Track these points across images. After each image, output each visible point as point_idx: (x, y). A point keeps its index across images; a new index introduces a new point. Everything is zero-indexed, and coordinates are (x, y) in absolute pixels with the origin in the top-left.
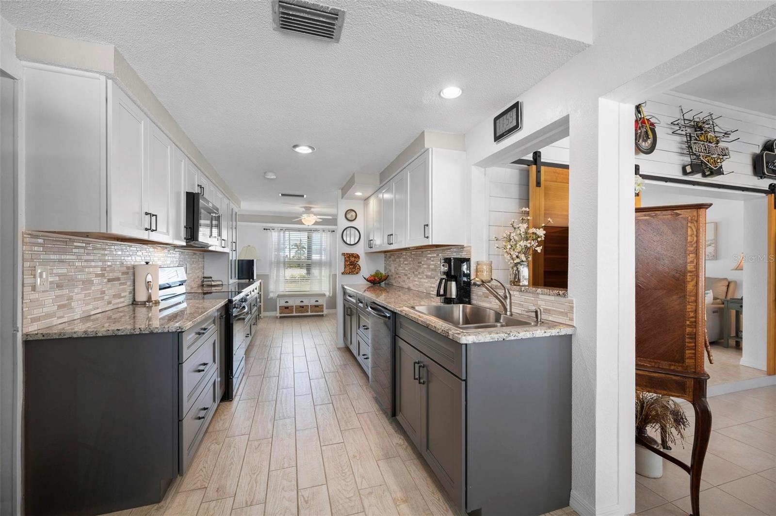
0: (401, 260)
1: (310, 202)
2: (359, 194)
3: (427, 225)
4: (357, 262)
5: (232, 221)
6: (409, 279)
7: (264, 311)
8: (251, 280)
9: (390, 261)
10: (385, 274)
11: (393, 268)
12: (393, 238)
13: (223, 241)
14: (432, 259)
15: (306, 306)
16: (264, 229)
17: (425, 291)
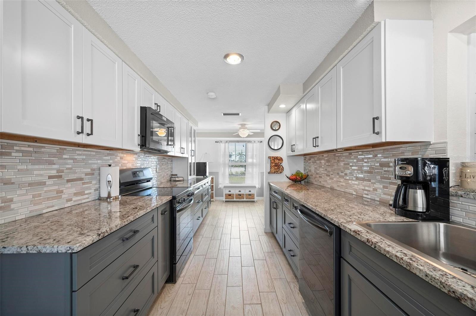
0: (322, 161)
1: (244, 120)
2: (282, 106)
3: (377, 118)
4: (281, 163)
5: (191, 137)
6: (333, 179)
7: (215, 197)
8: (205, 176)
9: (310, 163)
10: (304, 173)
11: (313, 169)
12: (319, 140)
13: (182, 149)
14: (366, 160)
15: (243, 194)
16: (216, 142)
17: (355, 193)
